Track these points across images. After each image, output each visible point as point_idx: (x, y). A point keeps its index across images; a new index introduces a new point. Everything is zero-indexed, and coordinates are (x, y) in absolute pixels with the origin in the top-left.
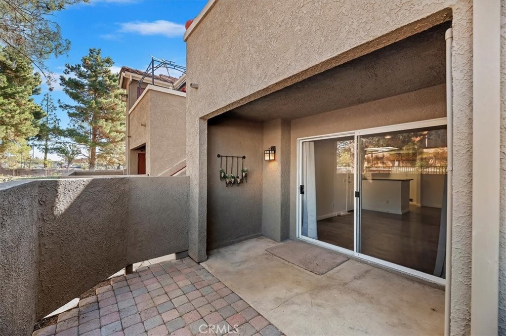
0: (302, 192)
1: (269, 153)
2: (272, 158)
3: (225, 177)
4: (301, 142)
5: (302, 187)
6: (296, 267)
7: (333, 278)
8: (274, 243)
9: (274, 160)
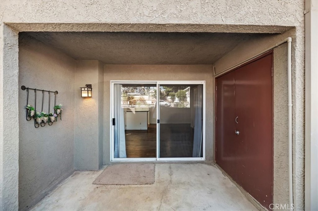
0: (114, 124)
1: (88, 91)
2: (90, 95)
3: (35, 116)
4: (113, 83)
5: (114, 120)
6: (133, 186)
7: (162, 182)
8: (94, 174)
9: (91, 97)
